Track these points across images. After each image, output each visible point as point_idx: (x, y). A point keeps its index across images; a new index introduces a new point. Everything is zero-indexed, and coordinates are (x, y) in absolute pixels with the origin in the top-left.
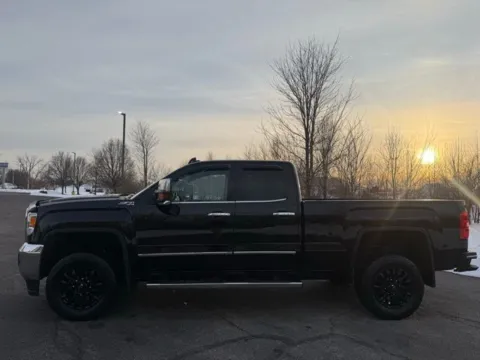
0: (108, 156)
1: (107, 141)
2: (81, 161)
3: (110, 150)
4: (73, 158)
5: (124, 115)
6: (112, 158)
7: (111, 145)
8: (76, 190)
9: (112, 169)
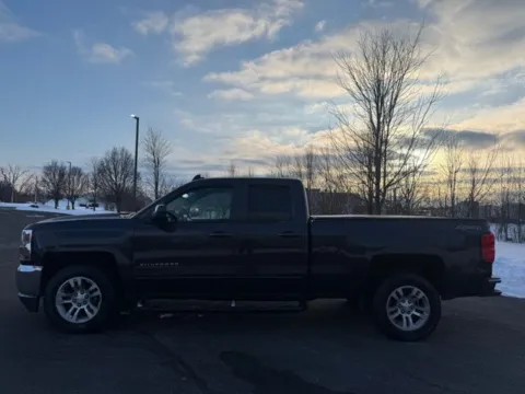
0: (112, 167)
1: (111, 149)
2: (76, 172)
3: (114, 159)
4: (67, 170)
5: (137, 119)
6: (115, 169)
7: (115, 153)
8: (70, 204)
9: (115, 182)
